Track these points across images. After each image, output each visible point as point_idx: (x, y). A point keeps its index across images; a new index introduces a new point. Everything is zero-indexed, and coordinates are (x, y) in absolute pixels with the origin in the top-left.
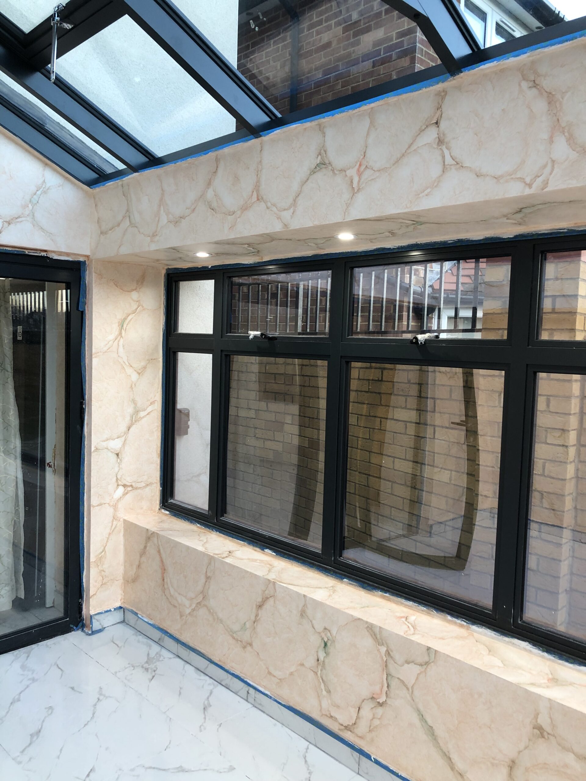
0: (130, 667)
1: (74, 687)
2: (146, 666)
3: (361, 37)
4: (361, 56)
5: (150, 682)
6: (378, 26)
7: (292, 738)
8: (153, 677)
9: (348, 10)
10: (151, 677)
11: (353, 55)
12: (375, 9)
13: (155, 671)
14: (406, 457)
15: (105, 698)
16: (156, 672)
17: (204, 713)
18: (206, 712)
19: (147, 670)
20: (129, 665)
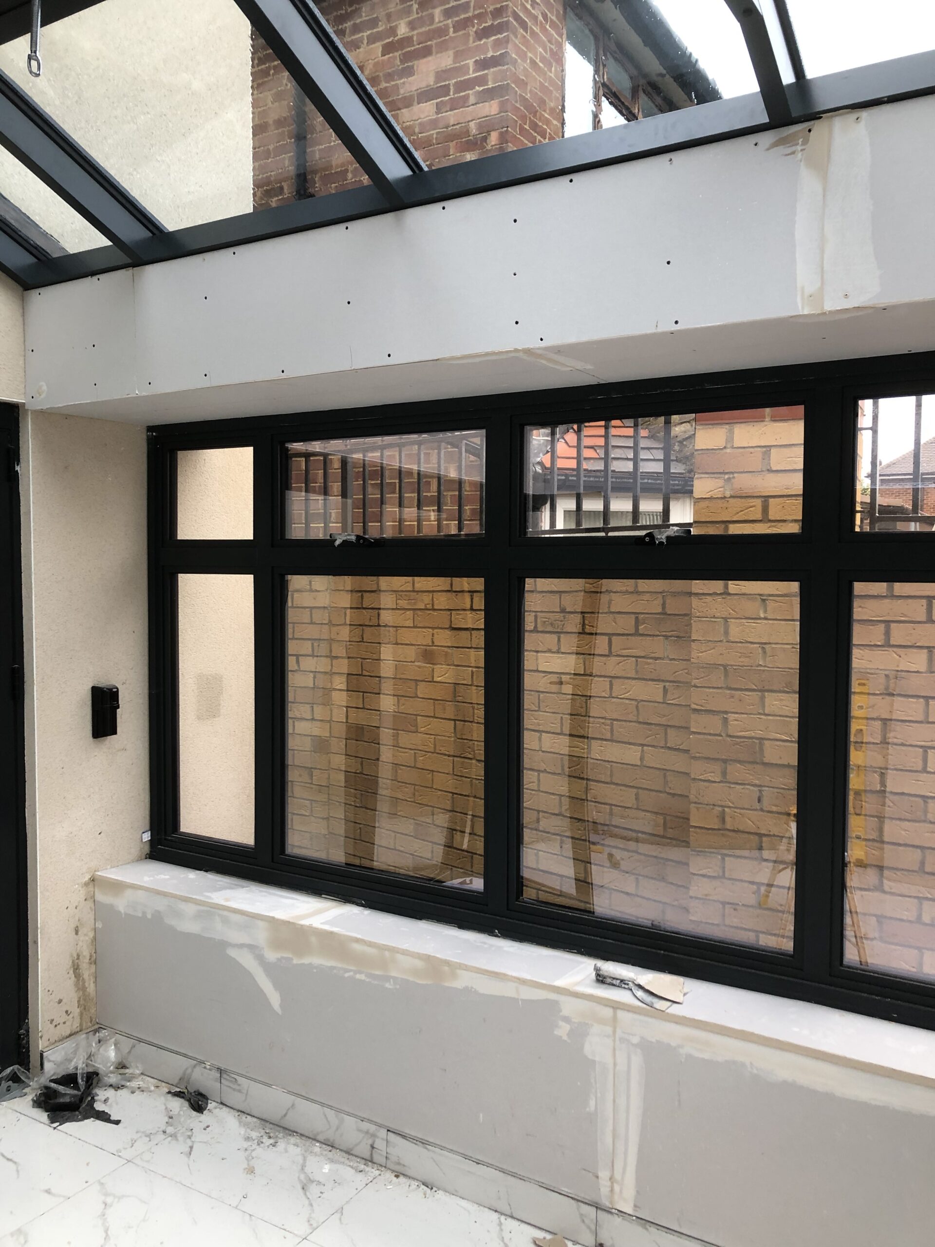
0: (141, 1137)
1: (50, 1189)
2: (170, 1130)
3: (416, 62)
4: (415, 93)
5: (189, 1157)
6: (443, 47)
7: (469, 1212)
8: (191, 1148)
9: (389, 16)
10: (188, 1149)
11: (402, 91)
12: (437, 20)
13: (190, 1137)
14: (562, 729)
15: (116, 1200)
16: (193, 1139)
17: (305, 1194)
18: (308, 1194)
19: (174, 1136)
20: (139, 1135)
